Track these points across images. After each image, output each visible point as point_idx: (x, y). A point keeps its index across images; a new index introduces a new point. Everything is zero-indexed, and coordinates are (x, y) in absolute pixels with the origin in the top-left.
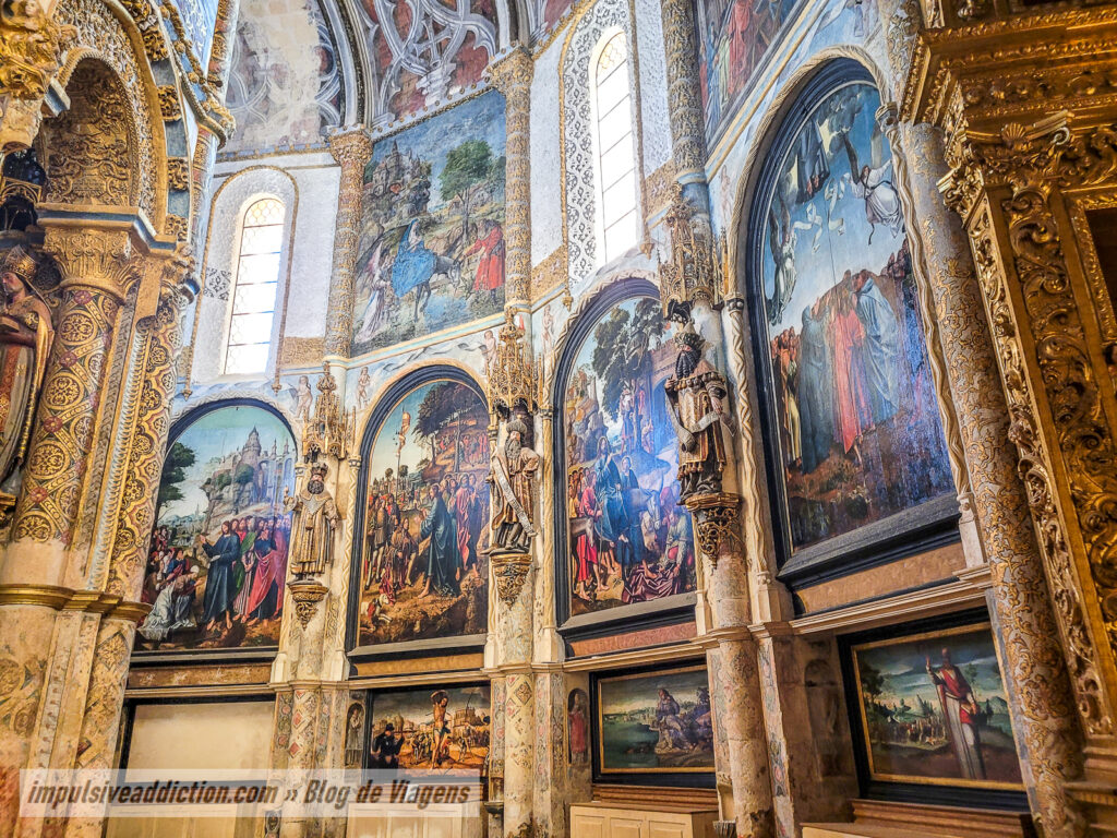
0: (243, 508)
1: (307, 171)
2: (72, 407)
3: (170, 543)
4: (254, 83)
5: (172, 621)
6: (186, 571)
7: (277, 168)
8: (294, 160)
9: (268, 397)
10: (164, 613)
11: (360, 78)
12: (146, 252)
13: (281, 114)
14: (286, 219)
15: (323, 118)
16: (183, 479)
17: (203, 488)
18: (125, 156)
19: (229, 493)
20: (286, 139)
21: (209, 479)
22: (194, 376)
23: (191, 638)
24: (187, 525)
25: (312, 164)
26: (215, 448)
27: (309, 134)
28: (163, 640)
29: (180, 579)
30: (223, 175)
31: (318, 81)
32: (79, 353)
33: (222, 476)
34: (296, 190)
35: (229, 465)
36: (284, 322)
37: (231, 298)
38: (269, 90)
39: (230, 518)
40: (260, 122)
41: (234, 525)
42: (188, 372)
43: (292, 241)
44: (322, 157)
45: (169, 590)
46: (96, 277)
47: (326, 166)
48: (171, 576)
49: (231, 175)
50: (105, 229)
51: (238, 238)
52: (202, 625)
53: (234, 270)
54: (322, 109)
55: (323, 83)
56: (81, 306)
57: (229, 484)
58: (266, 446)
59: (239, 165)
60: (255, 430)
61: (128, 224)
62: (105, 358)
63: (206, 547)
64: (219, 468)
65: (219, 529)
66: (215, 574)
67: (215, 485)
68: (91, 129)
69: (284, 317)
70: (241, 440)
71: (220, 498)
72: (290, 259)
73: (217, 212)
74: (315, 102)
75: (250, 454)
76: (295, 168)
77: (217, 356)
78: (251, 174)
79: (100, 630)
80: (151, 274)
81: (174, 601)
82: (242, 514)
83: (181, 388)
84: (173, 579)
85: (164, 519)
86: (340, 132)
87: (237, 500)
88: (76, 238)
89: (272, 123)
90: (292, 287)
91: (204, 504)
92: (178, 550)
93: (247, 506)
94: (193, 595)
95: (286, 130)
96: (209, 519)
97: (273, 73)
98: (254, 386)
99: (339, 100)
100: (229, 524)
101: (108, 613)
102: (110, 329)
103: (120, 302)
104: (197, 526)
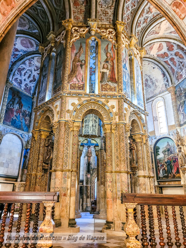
0: (169, 155)
1: (165, 95)
2: (140, 156)
3: (160, 162)
4: (153, 83)
5: (163, 174)
6: (163, 167)
7: (160, 97)
8: (163, 94)
9: (168, 136)
10: (162, 173)
11: (170, 76)
12: (143, 135)
13: (158, 87)
14: (164, 104)
15: (166, 85)
16: (159, 152)
17: (162, 153)
18: (138, 126)
19: (166, 153)
20: (160, 91)
21: (163, 151)
22: (156, 135)
23: (167, 177)
24: (161, 159)
25: (166, 94)
26: (162, 146)
27: (164, 89)
28: (163, 177)
29: (163, 168)
30: (152, 101)
31: (163, 79)
32: (139, 149)
33: (165, 150)
34: (164, 100)
35: (165, 148)
36: (168, 123)
37: (158, 120)
38: (156, 84)
39: (168, 157)
40: (156, 89)
41: (169, 158)
42: (155, 134)
43: (166, 109)
44: (167, 92)
45: (161, 170)
46: (138, 140)
47: (168, 93)
48: (161, 167)
49: (153, 100)
50: (138, 135)
51: (157, 110)
52: (168, 175)
53: (158, 116)
54: (165, 83)
55: (164, 79)
56: (138, 144)
57: (166, 152)
58: (170, 144)
59: (154, 98)
60: (168, 142)
61: (140, 134)
62: (142, 149)
63: (165, 162)
64: (164, 149)
65: (166, 159)
66: (168, 167)
67: (164, 152)
68: (134, 124)
69: (168, 122)
70: (166, 144)
71: (165, 154)
72: (166, 112)
73: (153, 107)
74: (164, 83)
75: (168, 146)
76: (163, 96)
77: (159, 131)
78: (156, 99)
79: (149, 179)
80: (144, 138)
81: (163, 171)
82: (169, 156)
83: (155, 137)
84: (162, 168)
85: (158, 158)
86: (169, 87)
87: (168, 154)
88: (136, 137)
89: (158, 89)
90: (168, 117)
91: (163, 155)
92: (161, 163)
93: (170, 155)
94: (165, 170)
95: (160, 89)
96: (164, 158)
97: (155, 81)
98: (166, 135)
99: (167, 81)
100: (168, 158)
101: (150, 178)
102: (141, 146)
103: (141, 142)
104: (163, 159)
